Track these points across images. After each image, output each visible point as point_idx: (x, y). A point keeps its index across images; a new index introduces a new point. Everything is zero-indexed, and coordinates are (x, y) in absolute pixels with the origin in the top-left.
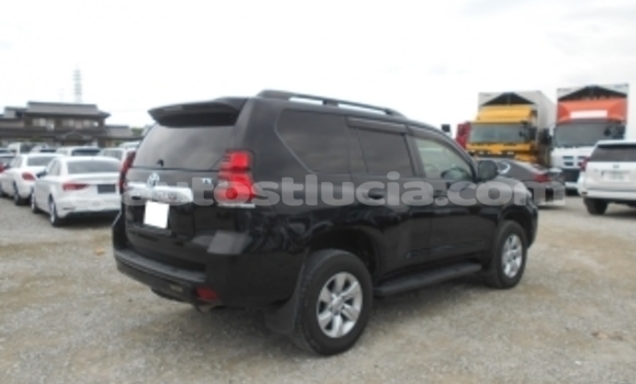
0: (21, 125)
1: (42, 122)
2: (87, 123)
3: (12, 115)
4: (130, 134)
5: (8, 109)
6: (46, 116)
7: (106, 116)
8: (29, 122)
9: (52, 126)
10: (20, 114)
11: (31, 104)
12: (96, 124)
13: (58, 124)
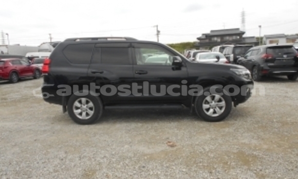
0: (207, 41)
1: (215, 39)
2: (234, 38)
3: (204, 37)
4: (255, 41)
5: (203, 34)
6: (217, 36)
7: (243, 33)
8: (210, 40)
9: (219, 40)
10: (207, 36)
11: (212, 31)
12: (238, 37)
13: (222, 39)
